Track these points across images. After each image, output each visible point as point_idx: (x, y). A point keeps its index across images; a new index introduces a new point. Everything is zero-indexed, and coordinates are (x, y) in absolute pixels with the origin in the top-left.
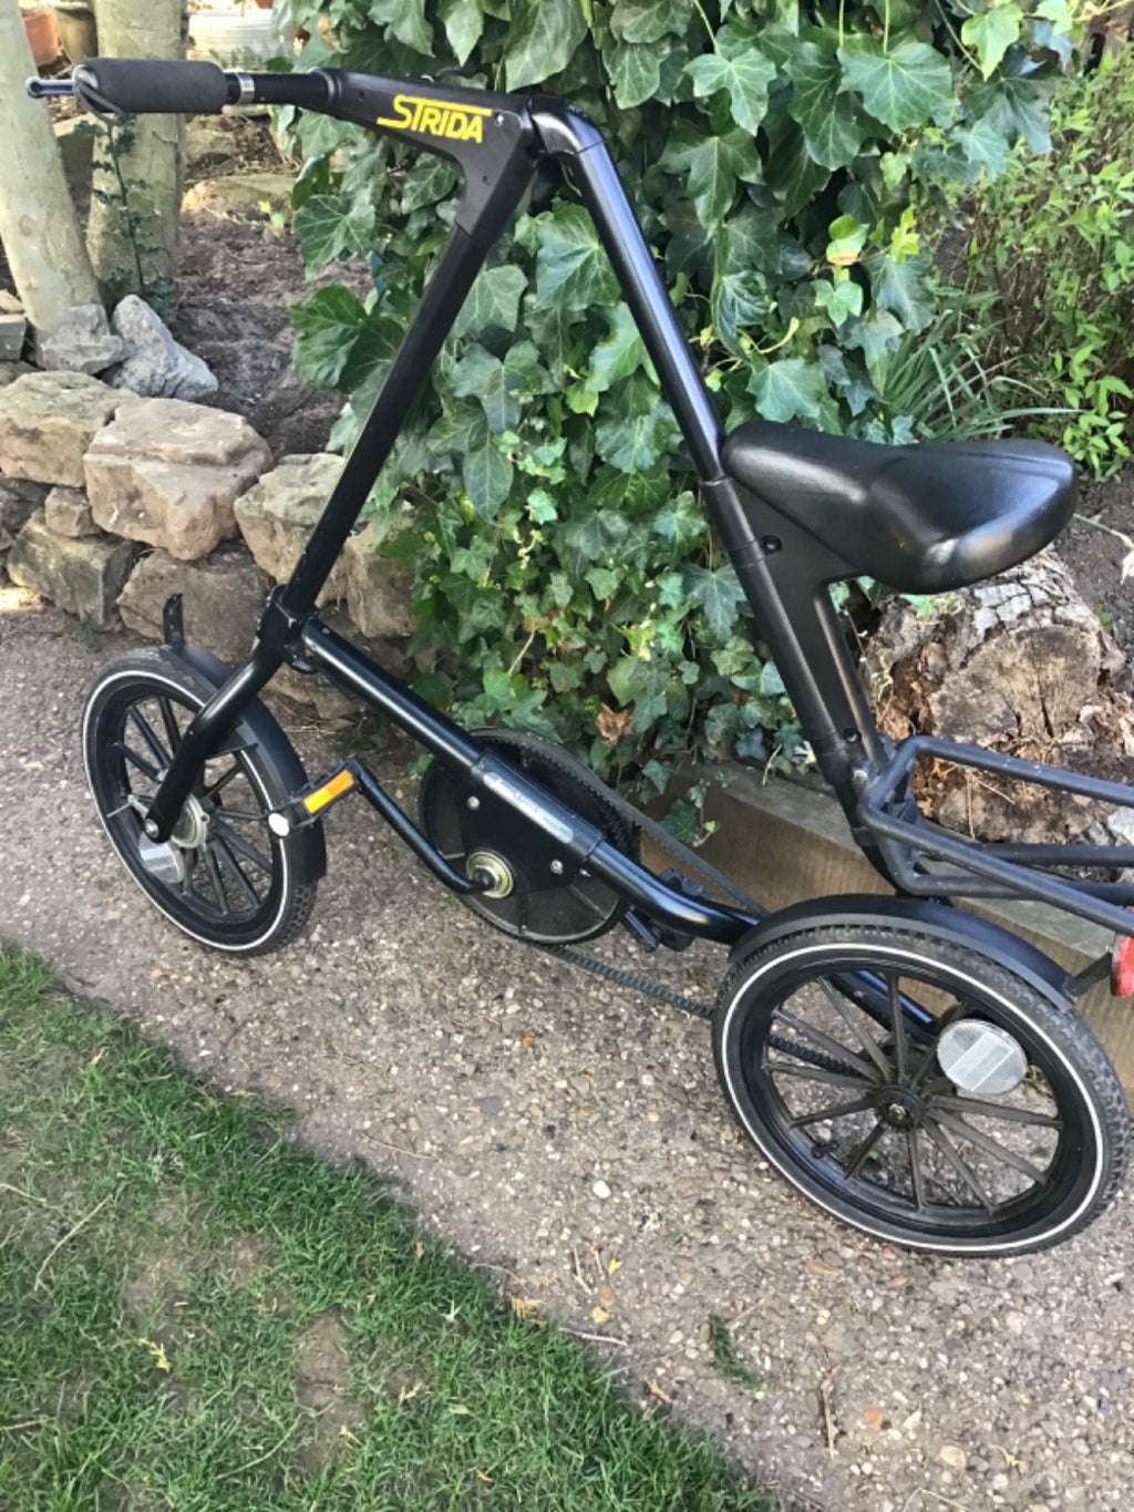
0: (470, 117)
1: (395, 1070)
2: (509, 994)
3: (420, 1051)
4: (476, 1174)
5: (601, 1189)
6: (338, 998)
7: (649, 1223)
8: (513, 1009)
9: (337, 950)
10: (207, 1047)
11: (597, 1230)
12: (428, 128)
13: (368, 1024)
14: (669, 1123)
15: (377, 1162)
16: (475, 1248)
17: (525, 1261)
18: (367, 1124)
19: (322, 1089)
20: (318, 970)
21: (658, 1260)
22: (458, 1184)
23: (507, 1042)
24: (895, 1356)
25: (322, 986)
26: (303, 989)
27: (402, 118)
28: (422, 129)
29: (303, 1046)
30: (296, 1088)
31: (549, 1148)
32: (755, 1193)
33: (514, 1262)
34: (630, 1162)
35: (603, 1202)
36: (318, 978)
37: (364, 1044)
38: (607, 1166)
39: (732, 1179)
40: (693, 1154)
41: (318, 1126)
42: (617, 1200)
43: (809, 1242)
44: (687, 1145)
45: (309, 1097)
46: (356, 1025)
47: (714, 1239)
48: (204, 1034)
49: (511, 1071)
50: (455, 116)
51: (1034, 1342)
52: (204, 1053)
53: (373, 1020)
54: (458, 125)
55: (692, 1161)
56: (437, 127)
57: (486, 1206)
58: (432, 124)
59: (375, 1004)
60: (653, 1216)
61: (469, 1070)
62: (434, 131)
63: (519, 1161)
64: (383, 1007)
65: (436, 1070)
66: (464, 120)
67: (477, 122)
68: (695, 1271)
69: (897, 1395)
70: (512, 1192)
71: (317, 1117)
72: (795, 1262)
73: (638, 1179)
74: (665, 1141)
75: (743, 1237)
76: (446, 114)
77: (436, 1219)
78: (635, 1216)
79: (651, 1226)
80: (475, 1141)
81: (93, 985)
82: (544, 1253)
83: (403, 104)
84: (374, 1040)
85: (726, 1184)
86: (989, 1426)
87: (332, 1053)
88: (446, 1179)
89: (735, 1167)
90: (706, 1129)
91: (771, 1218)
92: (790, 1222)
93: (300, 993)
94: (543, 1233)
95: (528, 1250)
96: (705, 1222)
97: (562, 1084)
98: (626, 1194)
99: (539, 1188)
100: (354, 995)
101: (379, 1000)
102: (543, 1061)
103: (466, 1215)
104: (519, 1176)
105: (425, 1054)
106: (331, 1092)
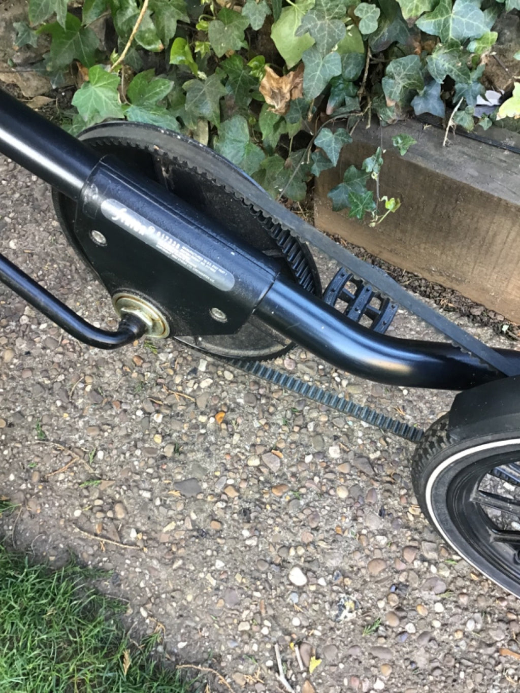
1: (100, 455)
2: (202, 367)
3: (123, 433)
4: (179, 563)
5: (297, 577)
6: (47, 382)
7: (345, 612)
8: (206, 383)
9: (44, 331)
11: (296, 622)
13: (76, 407)
14: (358, 500)
15: (87, 553)
16: (181, 645)
17: (229, 657)
18: (77, 513)
19: (36, 478)
20: (28, 353)
21: (356, 652)
22: (163, 575)
23: (203, 419)
25: (32, 369)
26: (16, 373)
29: (18, 432)
30: (12, 477)
31: (246, 533)
32: (446, 573)
33: (219, 658)
34: (323, 545)
35: (300, 590)
36: (29, 362)
37: (73, 429)
38: (301, 551)
39: (423, 560)
40: (383, 533)
41: (32, 516)
42: (313, 588)
43: (503, 626)
44: (375, 523)
45: (23, 487)
46: (64, 408)
47: (410, 628)
49: (207, 450)
53: (79, 402)
55: (382, 540)
57: (190, 598)
59: (81, 386)
60: (349, 605)
61: (169, 451)
63: (218, 549)
64: (88, 388)
65: (138, 452)
68: (392, 664)
70: (214, 582)
71: (33, 507)
72: (491, 650)
73: (332, 563)
74: (355, 519)
75: (437, 624)
77: (144, 614)
78: (331, 604)
79: (347, 616)
80: (177, 528)
82: (246, 648)
84: (81, 424)
85: (417, 564)
87: (44, 440)
88: (151, 569)
89: (425, 546)
90: (393, 502)
91: (464, 600)
92: (482, 604)
93: (13, 378)
94: (245, 627)
95: (231, 645)
96: (399, 609)
97: (254, 462)
98: (322, 581)
99: (239, 578)
100: (61, 378)
101: (84, 382)
102: (236, 438)
103: (172, 608)
104: (219, 564)
105: (128, 435)
106: (43, 480)
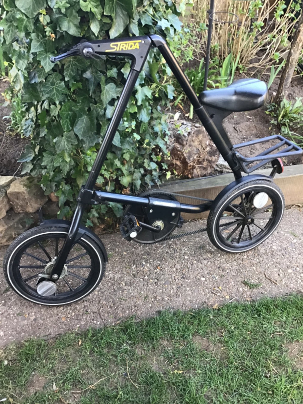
0: (135, 43)
1: (142, 292)
2: (144, 263)
3: (142, 285)
4: (181, 295)
5: (203, 279)
8: (148, 265)
10: (97, 321)
11: (210, 285)
12: (122, 49)
13: (125, 289)
14: (198, 261)
15: (161, 309)
16: (197, 306)
17: (207, 300)
18: (150, 305)
19: (133, 307)
21: (224, 281)
22: (180, 299)
23: (156, 271)
24: (268, 265)
25: (105, 291)
26: (102, 295)
27: (114, 48)
28: (121, 50)
29: (118, 304)
30: (127, 312)
31: (187, 280)
32: (224, 260)
33: (205, 302)
34: (201, 271)
35: (206, 280)
37: (130, 293)
38: (199, 275)
39: (218, 261)
40: (208, 262)
41: (141, 314)
42: (207, 278)
44: (205, 262)
45: (132, 311)
46: (123, 291)
47: (227, 271)
48: (93, 320)
49: (163, 275)
50: (130, 44)
51: (279, 248)
52: (98, 323)
54: (131, 46)
55: (209, 263)
56: (125, 48)
57: (189, 298)
58: (124, 48)
59: (122, 285)
60: (216, 276)
61: (156, 280)
62: (124, 49)
63: (185, 287)
64: (124, 284)
65: (150, 286)
66: (133, 44)
67: (137, 44)
68: (231, 278)
69: (275, 270)
70: (190, 292)
71: (139, 312)
72: (241, 264)
73: (206, 272)
74: (202, 264)
75: (231, 267)
76: (127, 44)
77: (184, 308)
78: (213, 278)
79: (217, 277)
80: (173, 290)
81: (50, 334)
82: (208, 296)
83: (113, 45)
84: (131, 291)
85: (218, 262)
86: (289, 263)
87: (126, 300)
88: (177, 301)
89: (216, 258)
90: (204, 257)
91: (230, 261)
92: (233, 260)
94: (203, 294)
95: (205, 298)
96: (223, 270)
97: (174, 269)
98: (207, 276)
99: (194, 287)
100: (115, 287)
102: (166, 268)
103: (188, 303)
104: (188, 289)
105: (144, 285)
106: (135, 306)
